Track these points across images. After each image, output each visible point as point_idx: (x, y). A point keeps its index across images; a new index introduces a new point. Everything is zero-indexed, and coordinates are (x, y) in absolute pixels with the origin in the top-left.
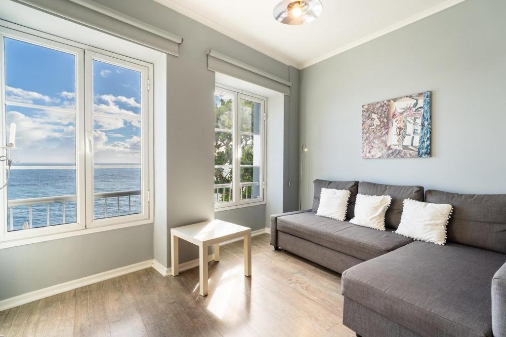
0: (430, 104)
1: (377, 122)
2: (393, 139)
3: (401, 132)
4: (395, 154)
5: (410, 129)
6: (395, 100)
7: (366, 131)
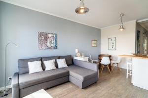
0: (56, 36)
1: (43, 38)
2: (48, 44)
3: (50, 42)
4: (49, 48)
5: (53, 42)
6: (49, 33)
7: (40, 41)
